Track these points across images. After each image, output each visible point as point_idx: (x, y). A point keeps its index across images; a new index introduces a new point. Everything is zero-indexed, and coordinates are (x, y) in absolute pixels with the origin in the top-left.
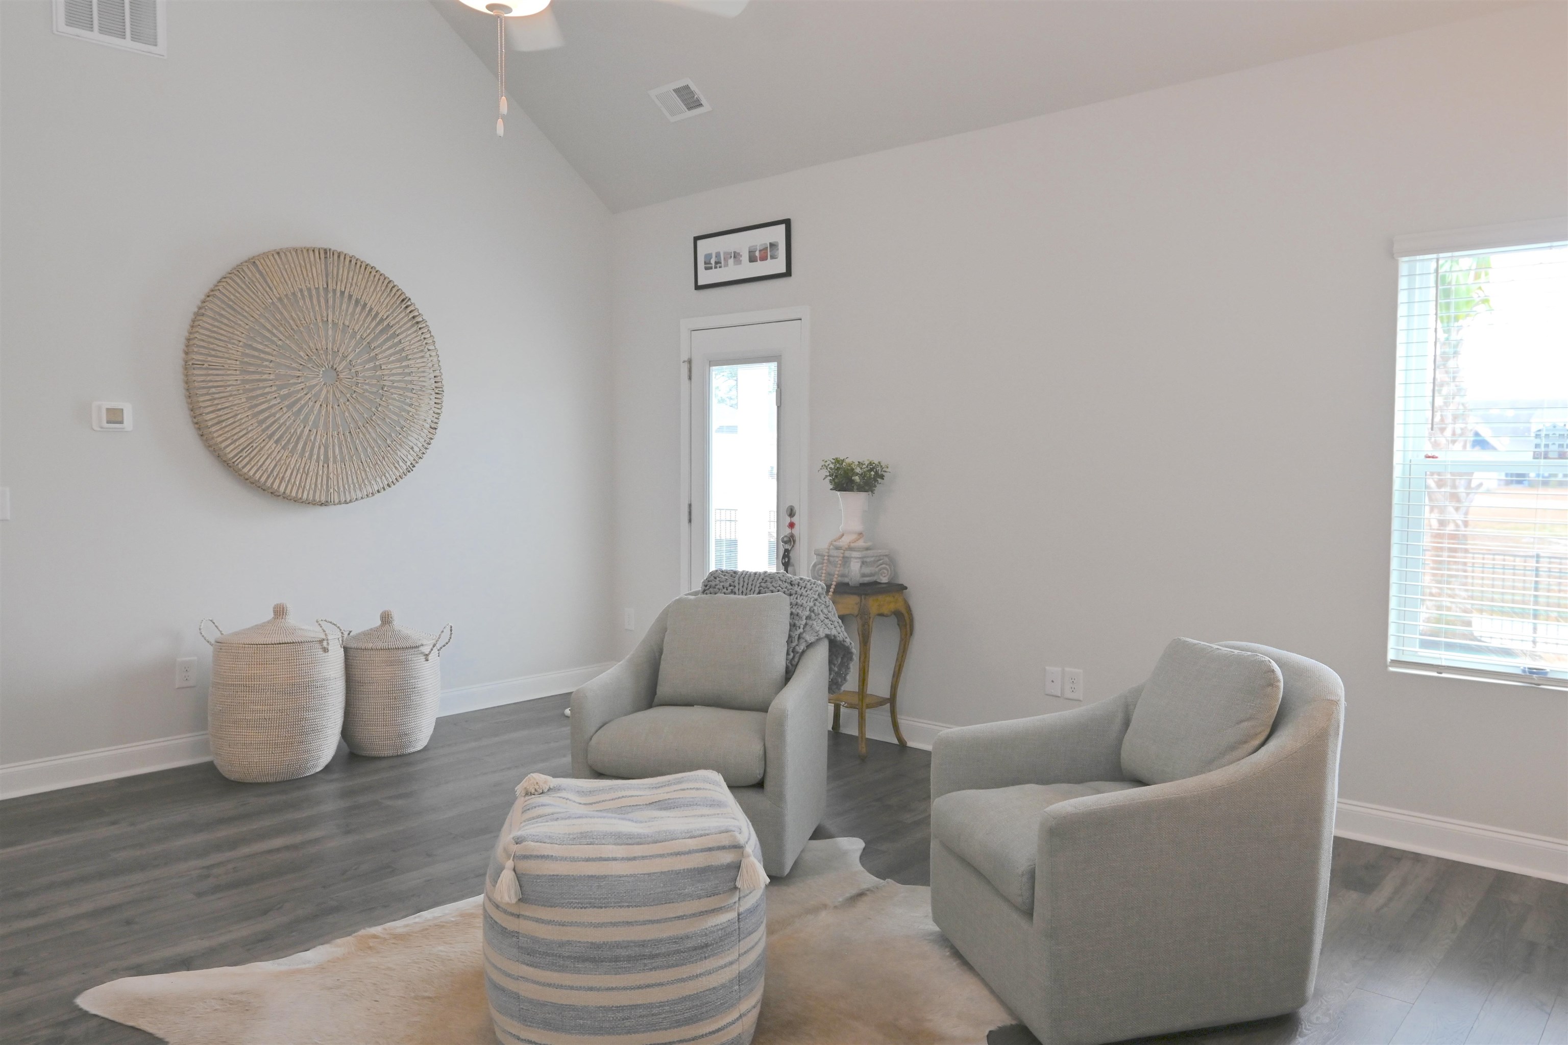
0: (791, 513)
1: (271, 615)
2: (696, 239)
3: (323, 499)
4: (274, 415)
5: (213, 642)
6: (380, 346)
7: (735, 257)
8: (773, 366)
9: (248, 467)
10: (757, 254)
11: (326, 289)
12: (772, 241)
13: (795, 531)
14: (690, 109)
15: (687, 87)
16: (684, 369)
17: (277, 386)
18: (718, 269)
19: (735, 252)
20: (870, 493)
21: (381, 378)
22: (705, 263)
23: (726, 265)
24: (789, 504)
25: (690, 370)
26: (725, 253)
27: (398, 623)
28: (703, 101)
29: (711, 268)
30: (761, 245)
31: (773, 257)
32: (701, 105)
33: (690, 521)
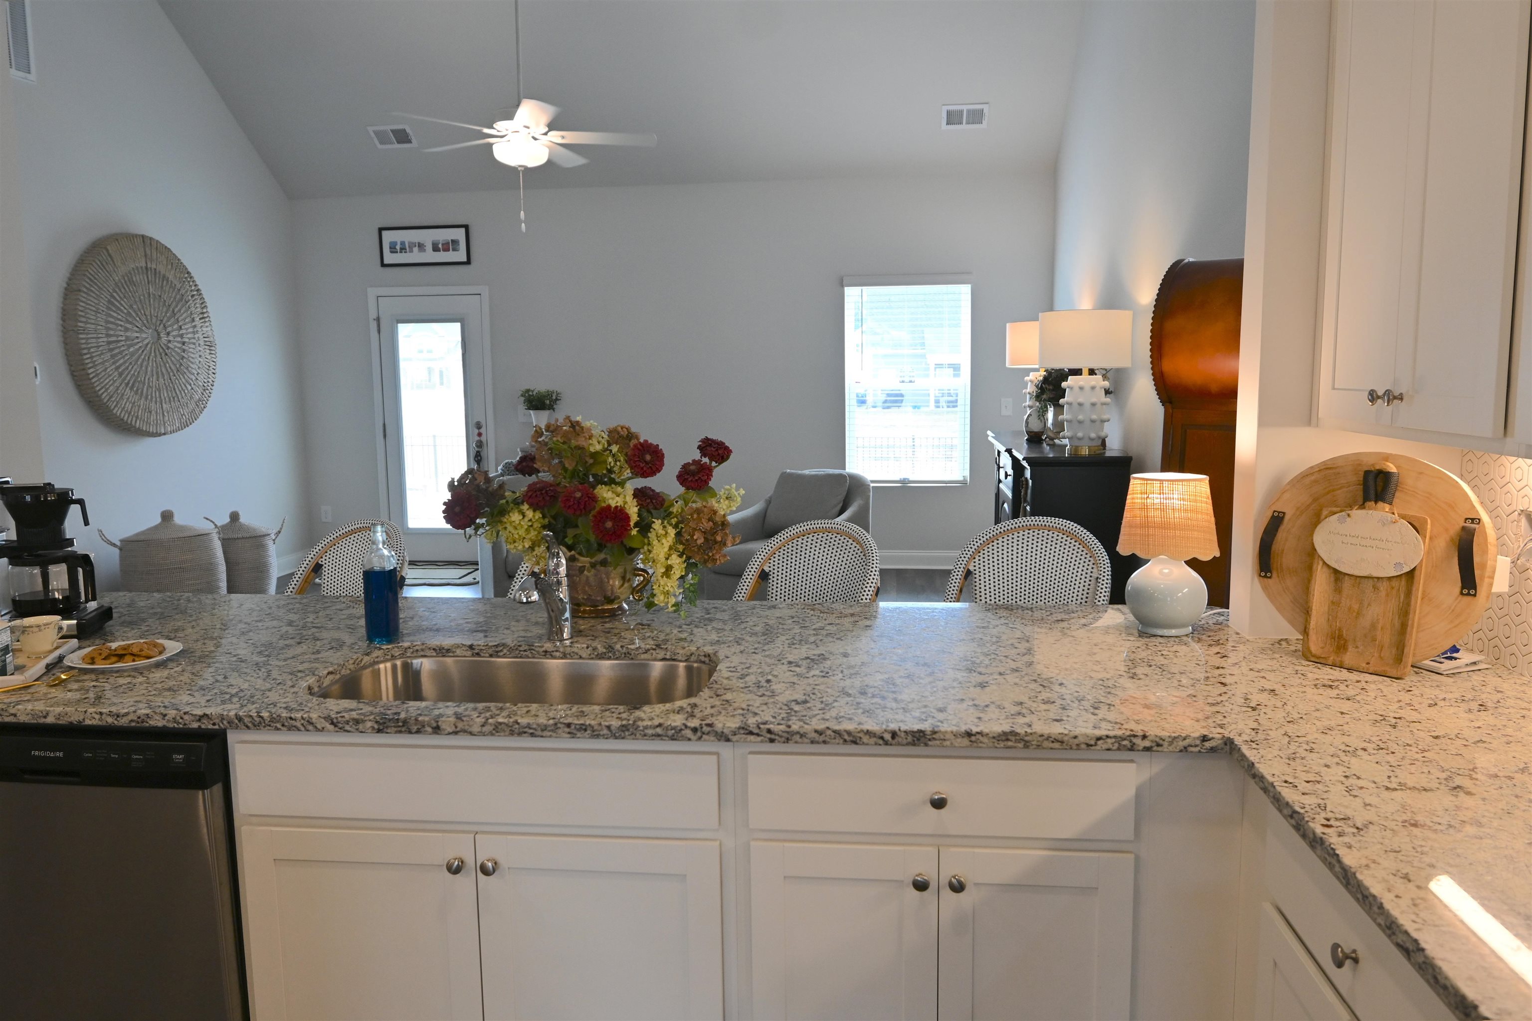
0: (479, 426)
1: (159, 520)
2: (381, 230)
3: (163, 432)
4: (127, 368)
5: (118, 543)
6: (180, 311)
7: (419, 246)
8: (458, 326)
9: (116, 409)
10: (440, 246)
11: (146, 268)
12: (453, 238)
13: (483, 438)
14: (398, 142)
15: (405, 130)
16: (373, 325)
17: (127, 345)
18: (404, 254)
19: (419, 243)
20: (552, 411)
21: (182, 336)
22: (390, 248)
23: (411, 251)
24: (475, 421)
25: (379, 326)
26: (409, 243)
27: (243, 519)
28: (414, 140)
29: (397, 252)
30: (443, 240)
31: (454, 250)
32: (410, 142)
33: (385, 436)
